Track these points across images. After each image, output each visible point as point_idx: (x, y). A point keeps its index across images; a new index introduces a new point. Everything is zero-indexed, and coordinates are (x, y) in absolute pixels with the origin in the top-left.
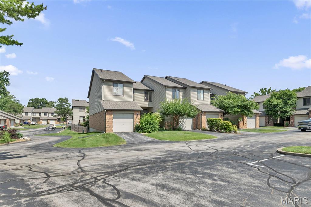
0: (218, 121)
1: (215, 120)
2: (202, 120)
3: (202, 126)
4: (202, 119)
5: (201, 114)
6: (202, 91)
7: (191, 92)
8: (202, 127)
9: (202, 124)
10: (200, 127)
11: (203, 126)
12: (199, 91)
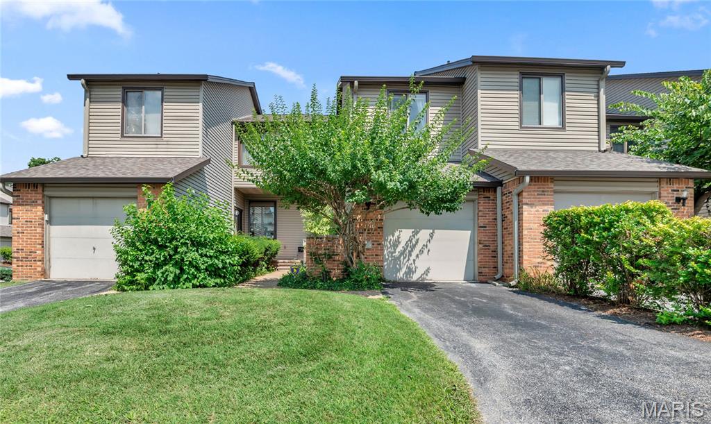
0: (626, 223)
1: (602, 214)
2: (520, 226)
3: (520, 263)
4: (520, 220)
5: (515, 191)
6: (550, 85)
7: (479, 92)
8: (521, 270)
9: (520, 251)
10: (512, 268)
11: (525, 265)
12: (530, 84)
